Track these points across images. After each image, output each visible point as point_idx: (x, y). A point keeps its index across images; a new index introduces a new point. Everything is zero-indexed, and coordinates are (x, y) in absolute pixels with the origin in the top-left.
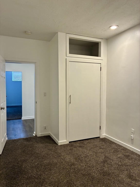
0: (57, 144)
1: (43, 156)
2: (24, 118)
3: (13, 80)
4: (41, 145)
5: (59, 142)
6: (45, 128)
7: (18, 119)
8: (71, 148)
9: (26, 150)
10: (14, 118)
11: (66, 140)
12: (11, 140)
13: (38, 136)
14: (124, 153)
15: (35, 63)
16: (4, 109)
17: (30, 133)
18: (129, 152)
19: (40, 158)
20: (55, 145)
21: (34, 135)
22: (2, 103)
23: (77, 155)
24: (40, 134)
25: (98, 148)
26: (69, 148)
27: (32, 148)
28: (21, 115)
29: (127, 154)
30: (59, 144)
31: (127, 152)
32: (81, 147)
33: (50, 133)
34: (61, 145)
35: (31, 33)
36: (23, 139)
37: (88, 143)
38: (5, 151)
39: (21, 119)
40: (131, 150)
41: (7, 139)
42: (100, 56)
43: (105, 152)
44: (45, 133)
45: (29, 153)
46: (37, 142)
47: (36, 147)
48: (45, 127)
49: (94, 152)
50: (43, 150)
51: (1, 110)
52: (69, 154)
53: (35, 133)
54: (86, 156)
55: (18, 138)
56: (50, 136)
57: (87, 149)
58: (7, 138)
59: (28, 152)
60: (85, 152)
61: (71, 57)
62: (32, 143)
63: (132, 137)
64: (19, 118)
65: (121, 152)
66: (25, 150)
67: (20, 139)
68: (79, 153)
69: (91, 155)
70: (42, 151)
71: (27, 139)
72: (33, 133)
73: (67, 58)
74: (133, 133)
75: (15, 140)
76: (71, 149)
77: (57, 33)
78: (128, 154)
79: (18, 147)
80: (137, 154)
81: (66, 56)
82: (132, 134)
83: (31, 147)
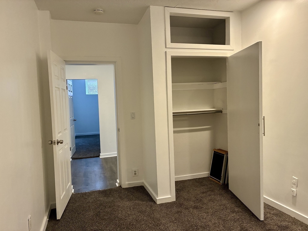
0: (155, 202)
1: (130, 224)
2: (103, 155)
3: (87, 94)
4: (127, 203)
5: (157, 199)
6: (135, 174)
7: (94, 157)
8: (179, 210)
9: (101, 211)
10: (88, 155)
11: (171, 195)
12: (79, 193)
13: (123, 187)
14: (277, 222)
15: (114, 63)
16: (62, 143)
17: (111, 182)
18: (287, 219)
19: (124, 228)
20: (151, 203)
21: (117, 185)
22: (59, 133)
23: (189, 224)
24: (127, 183)
25: (229, 211)
26: (175, 209)
27: (111, 209)
28: (99, 151)
29: (284, 224)
30: (158, 203)
31: (284, 221)
32: (196, 208)
33: (143, 183)
34: (162, 204)
35: (104, 11)
36: (100, 192)
37: (210, 200)
38: (68, 213)
39: (99, 156)
40: (292, 217)
41: (73, 192)
42: (229, 44)
43: (240, 220)
44: (136, 182)
45: (106, 217)
46: (121, 197)
47: (119, 206)
48: (135, 171)
49: (220, 218)
50: (129, 213)
51: (58, 144)
52: (175, 222)
53: (118, 181)
54: (206, 226)
55: (91, 189)
56: (143, 186)
57: (208, 212)
58: (73, 190)
59: (105, 215)
60: (203, 218)
61: (174, 48)
62: (112, 199)
63: (293, 191)
64: (95, 155)
65: (271, 220)
66: (99, 212)
67: (94, 192)
68: (192, 220)
69: (215, 223)
70: (129, 215)
71: (104, 193)
72: (116, 182)
73: (168, 50)
74: (294, 184)
75: (85, 194)
76: (178, 212)
77: (148, 7)
78: (287, 223)
79: (89, 206)
80: (303, 223)
81: (166, 47)
82: (294, 186)
83: (110, 207)
